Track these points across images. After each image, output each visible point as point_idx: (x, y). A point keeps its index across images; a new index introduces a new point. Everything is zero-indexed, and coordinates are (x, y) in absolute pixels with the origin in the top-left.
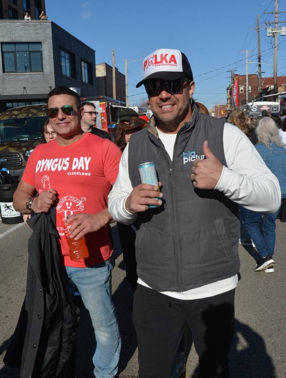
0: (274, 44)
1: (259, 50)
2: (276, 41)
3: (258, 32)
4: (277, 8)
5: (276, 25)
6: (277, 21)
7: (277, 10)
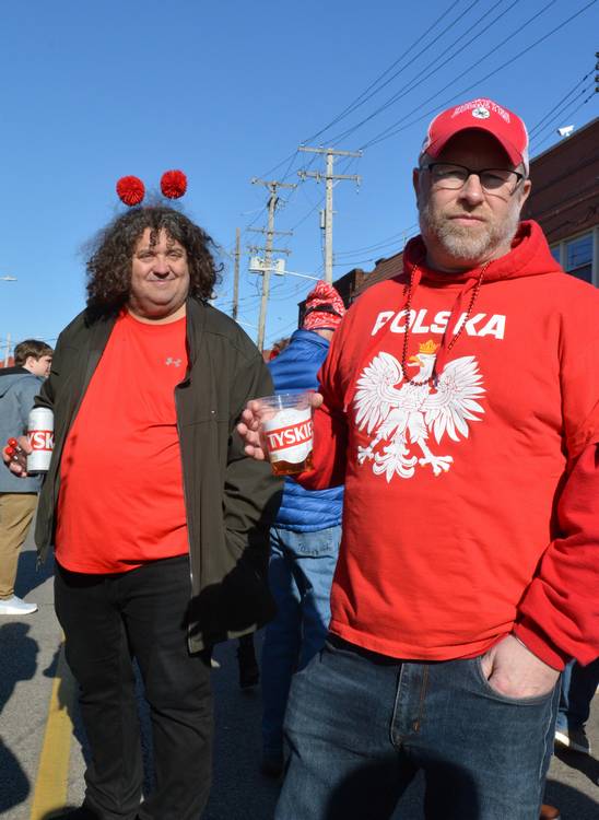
0: (262, 289)
1: (236, 295)
2: (267, 283)
3: (237, 260)
4: (272, 224)
5: (269, 254)
6: (270, 247)
7: (271, 227)
